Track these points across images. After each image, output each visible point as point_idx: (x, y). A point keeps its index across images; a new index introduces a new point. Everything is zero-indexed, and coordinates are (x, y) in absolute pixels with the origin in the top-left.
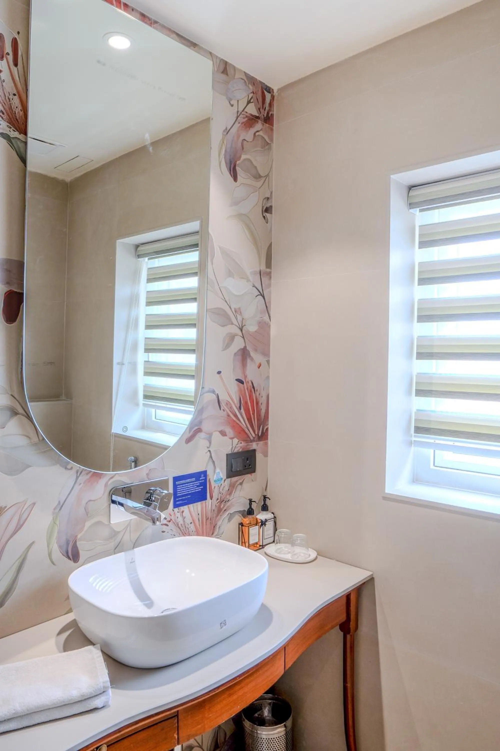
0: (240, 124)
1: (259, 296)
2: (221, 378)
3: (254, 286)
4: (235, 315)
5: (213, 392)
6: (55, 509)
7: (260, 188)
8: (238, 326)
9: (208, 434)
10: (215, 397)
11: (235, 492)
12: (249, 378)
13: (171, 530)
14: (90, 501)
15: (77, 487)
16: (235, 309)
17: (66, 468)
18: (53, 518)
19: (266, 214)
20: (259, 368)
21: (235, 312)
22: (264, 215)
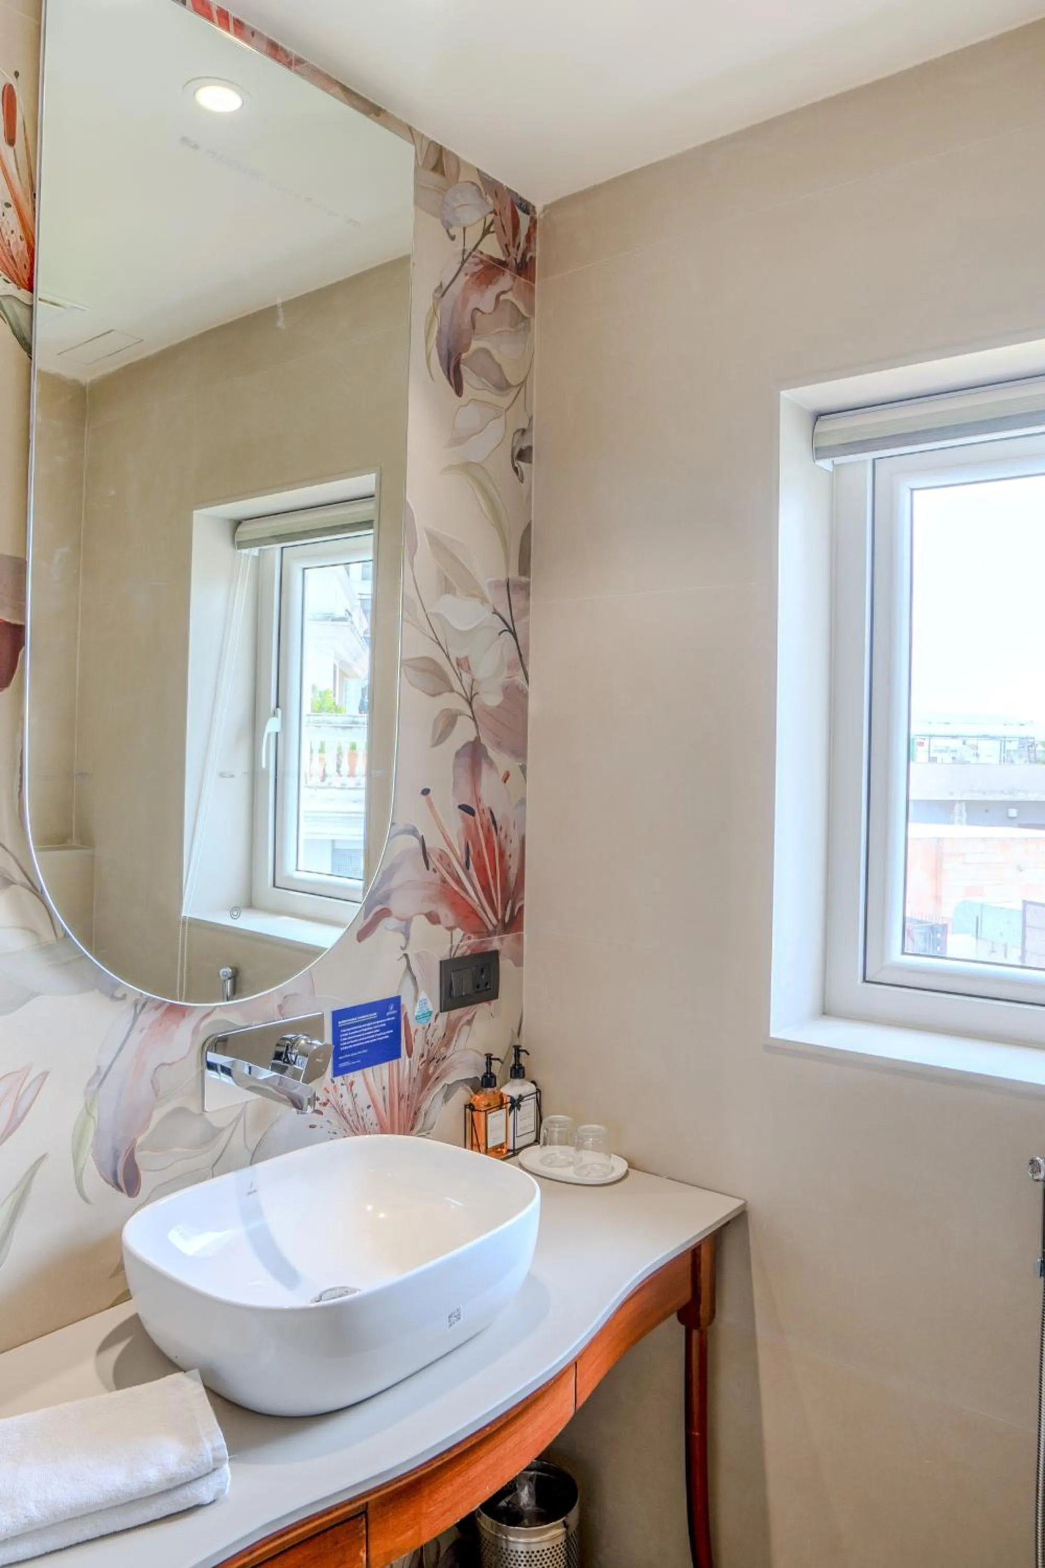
0: (468, 277)
1: (505, 632)
2: (431, 805)
3: (495, 612)
4: (458, 672)
5: (414, 832)
6: (89, 1084)
7: (508, 409)
8: (464, 694)
9: (402, 920)
10: (416, 843)
11: (456, 1041)
12: (486, 803)
13: (328, 1121)
14: (163, 1064)
15: (136, 1038)
16: (457, 659)
17: (113, 997)
18: (86, 1104)
19: (520, 462)
20: (505, 782)
21: (458, 664)
22: (516, 465)
